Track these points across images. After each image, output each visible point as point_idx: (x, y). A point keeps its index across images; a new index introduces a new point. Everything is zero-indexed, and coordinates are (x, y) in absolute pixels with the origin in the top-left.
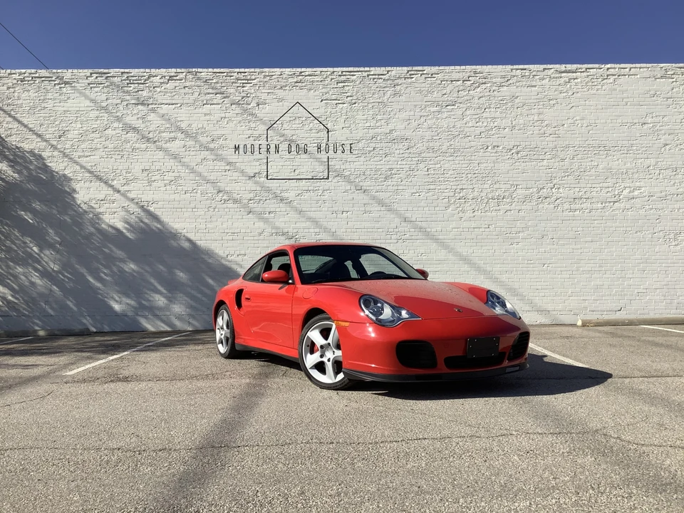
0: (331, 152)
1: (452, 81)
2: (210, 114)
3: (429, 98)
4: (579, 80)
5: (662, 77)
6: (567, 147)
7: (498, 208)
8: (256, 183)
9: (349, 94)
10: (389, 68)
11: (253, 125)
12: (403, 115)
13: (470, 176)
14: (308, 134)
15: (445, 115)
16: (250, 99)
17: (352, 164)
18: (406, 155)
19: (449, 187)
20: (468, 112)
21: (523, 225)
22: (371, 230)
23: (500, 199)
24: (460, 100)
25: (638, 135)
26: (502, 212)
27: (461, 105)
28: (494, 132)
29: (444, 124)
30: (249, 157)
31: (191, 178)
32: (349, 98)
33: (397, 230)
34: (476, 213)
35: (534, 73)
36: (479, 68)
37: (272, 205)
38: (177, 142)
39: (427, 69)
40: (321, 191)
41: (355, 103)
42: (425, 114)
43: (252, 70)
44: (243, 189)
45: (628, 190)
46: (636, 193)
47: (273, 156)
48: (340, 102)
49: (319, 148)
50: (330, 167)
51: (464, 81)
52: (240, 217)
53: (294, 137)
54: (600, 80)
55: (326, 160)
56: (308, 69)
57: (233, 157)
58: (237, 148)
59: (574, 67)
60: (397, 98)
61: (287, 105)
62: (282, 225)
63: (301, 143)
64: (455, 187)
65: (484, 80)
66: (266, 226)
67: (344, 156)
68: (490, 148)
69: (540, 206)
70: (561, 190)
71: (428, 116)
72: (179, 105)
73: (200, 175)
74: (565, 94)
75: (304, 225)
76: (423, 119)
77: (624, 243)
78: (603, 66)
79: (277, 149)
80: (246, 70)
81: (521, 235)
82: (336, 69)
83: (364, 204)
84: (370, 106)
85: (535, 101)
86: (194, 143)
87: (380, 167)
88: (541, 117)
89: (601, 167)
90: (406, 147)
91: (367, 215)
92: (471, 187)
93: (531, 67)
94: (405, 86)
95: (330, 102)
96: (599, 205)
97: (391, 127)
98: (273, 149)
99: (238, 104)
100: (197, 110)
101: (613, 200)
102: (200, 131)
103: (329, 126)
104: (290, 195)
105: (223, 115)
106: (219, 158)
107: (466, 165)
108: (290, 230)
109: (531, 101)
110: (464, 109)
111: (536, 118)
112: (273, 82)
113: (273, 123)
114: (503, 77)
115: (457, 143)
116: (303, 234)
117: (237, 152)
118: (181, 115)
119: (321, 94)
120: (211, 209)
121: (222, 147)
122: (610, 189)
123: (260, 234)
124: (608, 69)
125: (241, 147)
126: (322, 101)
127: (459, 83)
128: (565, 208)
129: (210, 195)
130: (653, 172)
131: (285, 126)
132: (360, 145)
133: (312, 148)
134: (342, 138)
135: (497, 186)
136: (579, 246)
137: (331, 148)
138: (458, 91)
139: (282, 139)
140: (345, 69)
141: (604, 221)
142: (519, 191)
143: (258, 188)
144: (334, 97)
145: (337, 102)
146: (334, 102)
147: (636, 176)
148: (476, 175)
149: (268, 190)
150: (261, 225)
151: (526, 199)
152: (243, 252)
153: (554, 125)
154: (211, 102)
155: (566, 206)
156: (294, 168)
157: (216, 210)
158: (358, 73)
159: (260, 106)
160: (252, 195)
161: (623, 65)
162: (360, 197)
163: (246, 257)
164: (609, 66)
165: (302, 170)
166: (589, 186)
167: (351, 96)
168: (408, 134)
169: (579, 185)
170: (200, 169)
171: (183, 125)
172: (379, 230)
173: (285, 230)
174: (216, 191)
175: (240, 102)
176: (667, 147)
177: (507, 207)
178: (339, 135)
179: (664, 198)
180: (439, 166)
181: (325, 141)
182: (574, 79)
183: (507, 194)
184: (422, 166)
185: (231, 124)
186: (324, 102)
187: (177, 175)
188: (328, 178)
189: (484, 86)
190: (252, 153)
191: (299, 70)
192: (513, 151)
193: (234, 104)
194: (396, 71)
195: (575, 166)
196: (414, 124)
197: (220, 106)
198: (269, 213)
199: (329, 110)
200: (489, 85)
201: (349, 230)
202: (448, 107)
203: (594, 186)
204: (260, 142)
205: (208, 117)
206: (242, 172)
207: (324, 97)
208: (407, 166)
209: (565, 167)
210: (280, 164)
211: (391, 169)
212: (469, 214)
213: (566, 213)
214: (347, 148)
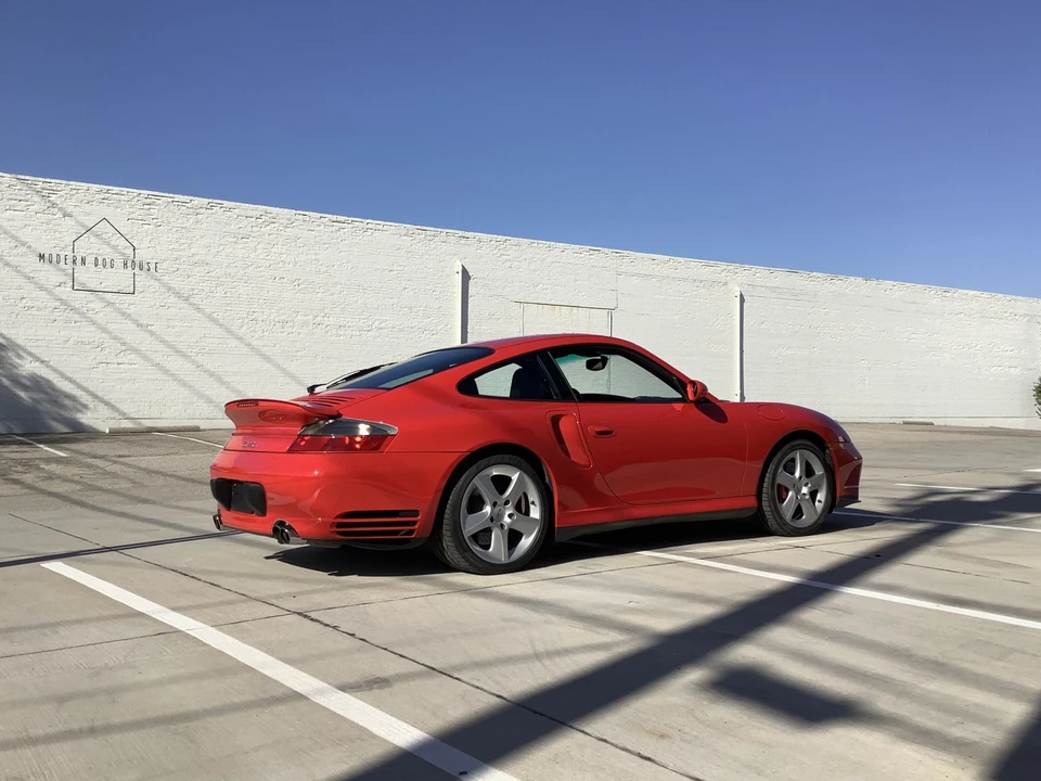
0: (137, 269)
1: (247, 217)
2: (13, 220)
3: (227, 229)
4: (346, 230)
5: (405, 235)
6: (336, 284)
7: (283, 330)
8: (62, 292)
9: (154, 216)
10: (192, 198)
11: (58, 235)
12: (205, 242)
13: (260, 301)
14: (115, 250)
15: (241, 246)
16: (56, 209)
17: (158, 283)
18: (207, 278)
19: (243, 309)
20: (259, 246)
21: (301, 346)
23: (284, 323)
24: (253, 235)
25: (386, 279)
26: (285, 334)
27: (254, 239)
28: (280, 266)
29: (240, 254)
30: (53, 267)
32: (154, 220)
34: (265, 334)
35: (312, 220)
36: (269, 209)
37: (77, 315)
39: (226, 203)
40: (127, 305)
41: (160, 226)
42: (224, 243)
43: (58, 181)
44: (48, 297)
45: (377, 322)
46: (384, 324)
47: (78, 267)
48: (146, 223)
49: (125, 264)
50: (136, 283)
51: (257, 218)
52: (45, 324)
53: (101, 251)
54: (362, 232)
55: (132, 276)
56: (115, 188)
57: (39, 266)
58: (42, 257)
59: (342, 218)
60: (198, 226)
61: (94, 220)
62: (89, 335)
63: (108, 258)
64: (248, 310)
65: (273, 220)
66: (72, 334)
67: (150, 273)
68: (277, 279)
69: (315, 330)
70: (330, 319)
71: (226, 245)
74: (336, 240)
76: (221, 248)
79: (83, 261)
80: (52, 181)
81: (299, 354)
82: (141, 191)
83: (169, 320)
84: (175, 229)
85: (313, 243)
87: (183, 287)
88: (317, 257)
89: (359, 302)
90: (207, 271)
91: (171, 329)
92: (261, 310)
93: (311, 214)
94: (206, 215)
95: (136, 221)
96: (358, 333)
97: (193, 250)
98: (79, 261)
99: (43, 212)
101: (367, 329)
103: (134, 244)
104: (97, 306)
105: (27, 223)
106: (23, 264)
107: (257, 292)
108: (97, 340)
109: (310, 243)
110: (257, 243)
111: (313, 257)
112: (81, 195)
113: (79, 235)
114: (289, 220)
115: (250, 272)
116: (110, 344)
117: (42, 261)
119: (128, 213)
120: (14, 316)
121: (25, 254)
122: (366, 321)
123: (65, 342)
125: (47, 256)
126: (128, 220)
127: (253, 219)
128: (333, 333)
129: (11, 300)
130: (395, 309)
131: (92, 240)
132: (164, 266)
133: (119, 263)
134: (148, 257)
135: (282, 311)
138: (252, 227)
139: (89, 252)
140: (150, 193)
142: (299, 318)
143: (64, 297)
144: (140, 217)
145: (144, 222)
146: (140, 222)
147: (384, 311)
148: (266, 301)
149: (74, 299)
150: (67, 333)
151: (305, 324)
153: (327, 265)
154: (14, 208)
155: (334, 331)
156: (101, 280)
157: (19, 317)
158: (165, 199)
159: (66, 217)
160: (56, 304)
161: (378, 222)
162: (164, 312)
164: (368, 221)
165: (108, 284)
166: (351, 317)
167: (156, 219)
168: (209, 259)
169: (343, 316)
173: (92, 340)
174: (19, 297)
175: (45, 211)
176: (406, 290)
177: (290, 330)
178: (143, 255)
179: (402, 330)
180: (235, 290)
181: (131, 258)
182: (343, 228)
183: (290, 319)
184: (220, 289)
185: (35, 232)
186: (130, 221)
188: (134, 293)
189: (273, 225)
190: (58, 262)
191: (107, 187)
192: (295, 283)
193: (39, 213)
194: (198, 201)
195: (341, 300)
196: (213, 251)
197: (24, 213)
198: (75, 322)
199: (135, 229)
200: (277, 225)
202: (243, 240)
203: (354, 317)
204: (66, 253)
205: (10, 223)
207: (131, 216)
208: (207, 288)
209: (334, 301)
210: (86, 276)
211: (193, 290)
212: (259, 334)
213: (334, 337)
214: (152, 266)
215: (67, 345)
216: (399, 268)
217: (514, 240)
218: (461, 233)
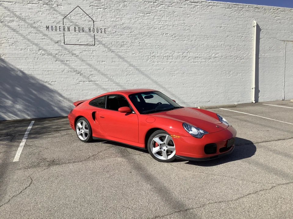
0: (96, 32)
1: (149, 2)
2: (32, 9)
3: (139, 9)
4: (198, 7)
5: (228, 8)
6: (193, 35)
7: (167, 61)
8: (59, 45)
9: (103, 4)
11: (55, 16)
12: (129, 16)
13: (156, 46)
14: (84, 23)
15: (146, 18)
16: (53, 2)
17: (106, 39)
18: (130, 36)
19: (148, 51)
20: (156, 17)
21: (176, 68)
22: (115, 70)
23: (168, 57)
24: (152, 12)
25: (219, 32)
26: (169, 63)
27: (153, 14)
28: (166, 27)
29: (146, 22)
30: (54, 33)
31: (24, 42)
32: (103, 6)
33: (126, 70)
34: (159, 63)
35: (182, 2)
37: (68, 57)
38: (14, 23)
40: (92, 51)
41: (106, 9)
42: (138, 17)
44: (53, 48)
45: (214, 54)
46: (217, 55)
47: (67, 33)
48: (99, 7)
49: (90, 30)
50: (95, 40)
51: (154, 3)
52: (52, 63)
53: (77, 23)
54: (206, 7)
55: (93, 36)
57: (46, 32)
58: (48, 28)
60: (125, 8)
61: (73, 7)
62: (74, 67)
63: (81, 26)
64: (151, 51)
65: (162, 3)
66: (66, 67)
67: (102, 34)
68: (164, 34)
69: (183, 60)
70: (191, 54)
71: (139, 18)
72: (14, 3)
73: (29, 40)
74: (193, 12)
75: (84, 67)
76: (137, 19)
77: (212, 75)
78: (207, 1)
79: (69, 30)
81: (176, 72)
83: (112, 58)
84: (113, 11)
85: (182, 14)
86: (24, 24)
87: (119, 41)
88: (184, 21)
89: (205, 44)
90: (130, 32)
91: (113, 63)
92: (157, 51)
94: (129, 2)
95: (94, 7)
96: (204, 60)
97: (123, 21)
98: (66, 29)
99: (47, 4)
100: (24, 6)
101: (209, 58)
102: (27, 18)
103: (94, 19)
104: (77, 52)
105: (39, 10)
107: (155, 42)
108: (78, 69)
109: (180, 14)
110: (154, 16)
111: (182, 22)
113: (66, 15)
115: (151, 31)
116: (84, 72)
117: (48, 30)
118: (16, 8)
119: (89, 3)
120: (36, 59)
121: (40, 26)
122: (208, 54)
123: (63, 71)
124: (209, 2)
125: (50, 27)
126: (90, 6)
127: (152, 3)
129: (35, 51)
130: (223, 47)
131: (72, 18)
132: (109, 29)
133: (86, 29)
134: (101, 26)
135: (167, 51)
136: (196, 77)
137: (96, 30)
138: (152, 7)
139: (71, 24)
141: (205, 67)
142: (175, 54)
143: (60, 48)
144: (96, 5)
145: (98, 7)
146: (96, 7)
147: (217, 48)
148: (159, 46)
149: (66, 49)
150: (63, 66)
151: (178, 57)
152: (54, 80)
153: (189, 26)
154: (32, 2)
155: (192, 60)
156: (78, 39)
157: (38, 59)
159: (59, 6)
160: (57, 52)
161: (214, 2)
162: (110, 54)
163: (56, 83)
164: (209, 1)
165: (82, 41)
166: (201, 52)
167: (104, 5)
168: (131, 25)
169: (197, 52)
170: (29, 37)
171: (18, 13)
172: (119, 70)
173: (75, 70)
174: (38, 49)
175: (48, 4)
176: (228, 37)
177: (171, 60)
178: (98, 24)
179: (226, 58)
180: (144, 41)
181: (92, 26)
182: (197, 6)
183: (171, 55)
184: (137, 41)
185: (43, 15)
186: (91, 7)
187: (16, 40)
188: (95, 45)
189: (162, 6)
190: (56, 30)
192: (173, 36)
193: (45, 4)
195: (196, 44)
196: (133, 21)
197: (37, 5)
198: (67, 61)
199: (94, 11)
200: (164, 5)
201: (106, 70)
202: (147, 14)
203: (202, 52)
204: (60, 25)
205: (31, 10)
206: (51, 39)
207: (91, 4)
208: (130, 41)
209: (192, 44)
210: (70, 37)
211: (123, 42)
212: (156, 63)
213: (192, 63)
214: (103, 30)
215: (63, 73)
216: (225, 25)
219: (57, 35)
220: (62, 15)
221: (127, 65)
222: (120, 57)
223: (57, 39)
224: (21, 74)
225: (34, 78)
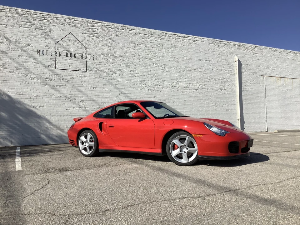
0: (88, 59)
1: (140, 34)
2: (23, 32)
3: (131, 39)
4: (185, 41)
5: (212, 44)
6: (182, 67)
7: (158, 90)
8: (50, 70)
9: (95, 32)
10: (114, 24)
11: (47, 41)
12: (120, 46)
13: (147, 75)
14: (77, 49)
15: (137, 48)
16: (46, 27)
17: (98, 66)
18: (121, 64)
19: (139, 79)
20: (146, 48)
21: (167, 97)
22: (106, 97)
23: (158, 86)
24: (143, 43)
25: (204, 65)
26: (159, 91)
27: (143, 45)
28: (156, 58)
29: (137, 52)
30: (45, 57)
31: (12, 65)
32: (96, 34)
33: (117, 97)
34: (150, 91)
35: (170, 36)
36: (150, 30)
37: (58, 82)
38: (4, 45)
39: (130, 27)
40: (83, 77)
41: (98, 37)
42: (129, 46)
43: (47, 13)
44: (43, 73)
45: (201, 86)
46: (204, 87)
47: (58, 57)
48: (91, 35)
49: (82, 56)
50: (87, 66)
51: (144, 34)
52: (41, 87)
53: (69, 49)
54: (192, 42)
55: (85, 62)
56: (76, 18)
57: (37, 56)
58: (39, 52)
59: (183, 35)
60: (117, 38)
61: (65, 33)
62: (64, 92)
63: (73, 52)
64: (141, 80)
65: (152, 36)
66: (55, 92)
67: (94, 61)
68: (154, 64)
69: (173, 90)
70: (179, 84)
71: (130, 47)
72: (5, 25)
73: (18, 63)
74: (181, 46)
75: (75, 93)
76: (128, 49)
77: (200, 106)
78: (193, 36)
80: (44, 13)
81: (166, 101)
82: (89, 20)
83: (104, 85)
84: (105, 39)
85: (170, 47)
86: (14, 46)
87: (110, 68)
88: (172, 54)
89: (192, 76)
90: (121, 60)
91: (105, 89)
92: (148, 80)
93: (169, 33)
94: (121, 33)
95: (87, 35)
96: (192, 91)
97: (115, 50)
98: (58, 54)
99: (39, 29)
100: (16, 29)
101: (197, 89)
102: (17, 41)
103: (86, 46)
104: (68, 78)
105: (31, 34)
106: (29, 55)
107: (146, 71)
108: (68, 95)
109: (169, 47)
110: (145, 47)
111: (171, 54)
112: (58, 21)
113: (58, 41)
114: (159, 35)
115: (142, 61)
116: (75, 97)
117: (39, 54)
118: (6, 31)
119: (82, 30)
120: (24, 82)
121: (30, 50)
122: (196, 85)
123: (52, 96)
124: (195, 38)
125: (41, 51)
126: (83, 34)
127: (142, 35)
128: (181, 91)
129: (23, 74)
130: (209, 79)
131: (64, 43)
132: (101, 57)
133: (79, 55)
134: (93, 53)
135: (157, 80)
136: (186, 106)
137: (88, 57)
138: (142, 39)
139: (63, 49)
140: (93, 20)
141: (194, 97)
142: (165, 83)
143: (51, 73)
144: (88, 33)
145: (90, 35)
146: (88, 35)
147: (204, 80)
148: (149, 75)
149: (56, 74)
150: (52, 91)
151: (168, 86)
152: (42, 105)
153: (177, 58)
154: (24, 26)
155: (181, 90)
156: (70, 64)
157: (27, 83)
158: (100, 23)
159: (51, 32)
160: (47, 76)
161: (200, 37)
162: (102, 81)
163: (44, 108)
164: (195, 36)
165: (73, 66)
166: (189, 83)
167: (97, 34)
168: (122, 54)
169: (185, 82)
170: (18, 60)
171: (8, 36)
172: (110, 97)
173: (65, 95)
174: (27, 73)
175: (40, 28)
176: (213, 70)
177: (161, 89)
178: (91, 51)
179: (212, 89)
180: (135, 70)
181: (85, 53)
182: (184, 40)
183: (161, 84)
184: (128, 69)
185: (35, 39)
186: (84, 34)
187: (4, 62)
188: (86, 71)
189: (152, 38)
190: (47, 55)
191: (72, 17)
192: (163, 67)
193: (37, 29)
194: (116, 25)
195: (184, 75)
196: (124, 50)
197: (29, 29)
198: (57, 86)
199: (86, 39)
200: (154, 38)
201: (97, 96)
202: (138, 45)
203: (190, 83)
204: (51, 50)
205: (22, 34)
206: (42, 64)
207: (84, 32)
208: (122, 69)
209: (181, 75)
210: (62, 62)
211: (115, 69)
212: (147, 91)
213: (181, 93)
214: (95, 58)
215: (53, 98)
216: (209, 59)
217: (259, 47)
218: (236, 43)
219: (47, 60)
220: (54, 40)
221: (118, 92)
222: (111, 84)
223: (47, 64)
224: (6, 98)
225: (20, 103)
